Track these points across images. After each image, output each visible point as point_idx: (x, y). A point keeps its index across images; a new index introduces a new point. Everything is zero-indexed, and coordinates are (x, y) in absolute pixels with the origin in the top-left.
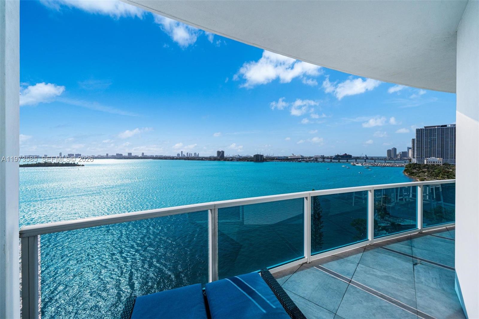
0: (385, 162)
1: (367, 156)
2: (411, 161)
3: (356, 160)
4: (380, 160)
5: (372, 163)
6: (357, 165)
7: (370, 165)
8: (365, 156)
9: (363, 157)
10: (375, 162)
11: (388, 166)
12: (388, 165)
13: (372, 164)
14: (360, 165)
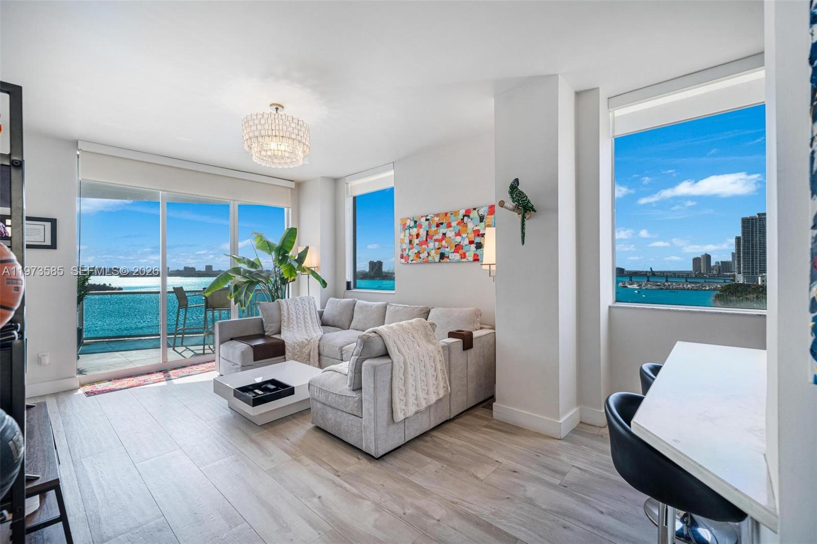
0: (686, 281)
1: (653, 270)
2: (734, 280)
3: (631, 277)
4: (679, 277)
5: (659, 284)
6: (629, 286)
7: (654, 287)
8: (650, 270)
9: (647, 272)
10: (667, 281)
11: (688, 289)
12: (689, 286)
13: (659, 286)
14: (635, 286)
